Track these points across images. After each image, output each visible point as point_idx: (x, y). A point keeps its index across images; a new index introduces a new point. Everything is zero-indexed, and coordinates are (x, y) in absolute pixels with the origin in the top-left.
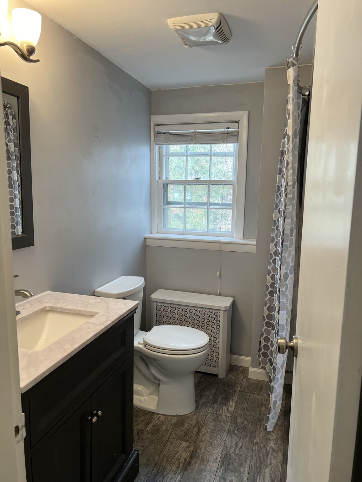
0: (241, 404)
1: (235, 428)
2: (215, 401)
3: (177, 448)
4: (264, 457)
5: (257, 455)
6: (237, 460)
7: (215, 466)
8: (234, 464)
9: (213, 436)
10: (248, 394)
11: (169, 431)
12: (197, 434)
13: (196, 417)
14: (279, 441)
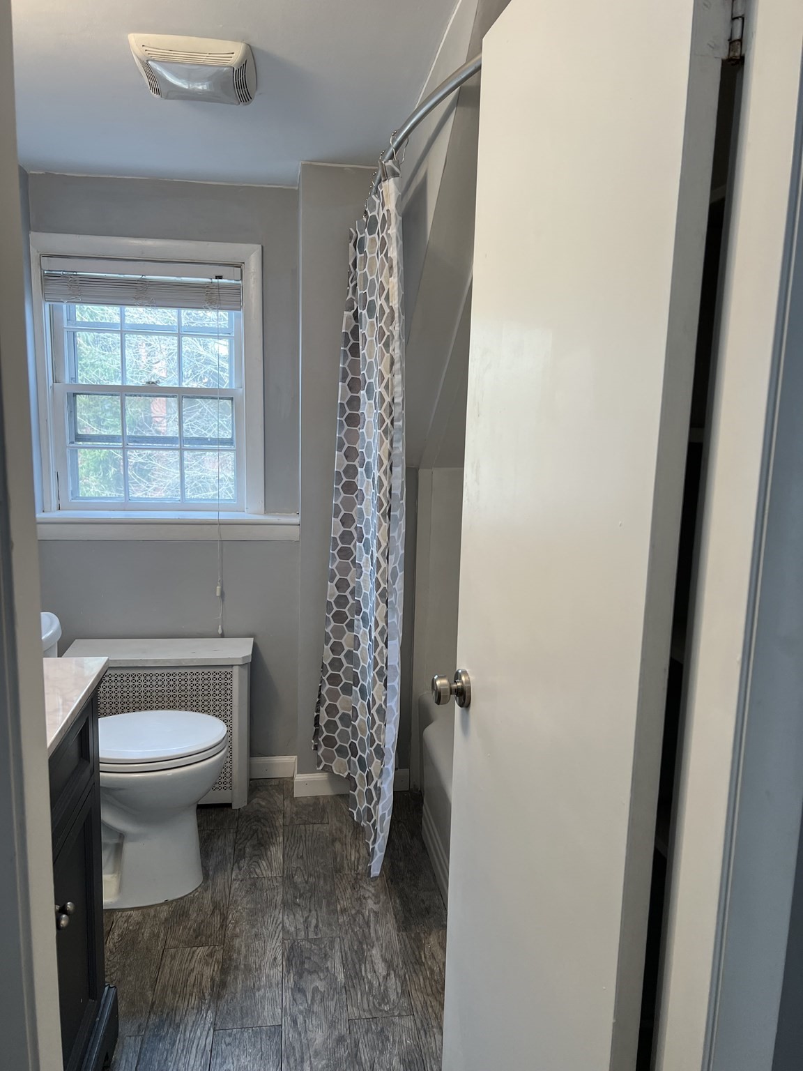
0: (293, 848)
1: (294, 894)
2: (239, 856)
3: (187, 964)
4: (363, 931)
5: (350, 931)
6: (315, 951)
7: (277, 973)
8: (312, 958)
9: (257, 920)
10: (302, 827)
11: (159, 937)
12: (222, 926)
13: (209, 894)
14: (381, 897)
